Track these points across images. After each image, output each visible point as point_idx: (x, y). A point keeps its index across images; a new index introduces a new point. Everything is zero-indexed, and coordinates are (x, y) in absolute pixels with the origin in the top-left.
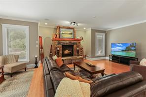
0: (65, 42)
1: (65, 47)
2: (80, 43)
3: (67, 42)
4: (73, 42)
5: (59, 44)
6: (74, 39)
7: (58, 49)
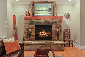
0: (39, 21)
1: (39, 28)
2: (60, 22)
3: (43, 21)
4: (50, 21)
5: (32, 23)
6: (53, 17)
7: (30, 30)
